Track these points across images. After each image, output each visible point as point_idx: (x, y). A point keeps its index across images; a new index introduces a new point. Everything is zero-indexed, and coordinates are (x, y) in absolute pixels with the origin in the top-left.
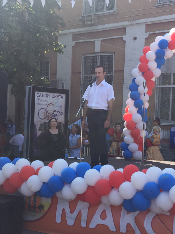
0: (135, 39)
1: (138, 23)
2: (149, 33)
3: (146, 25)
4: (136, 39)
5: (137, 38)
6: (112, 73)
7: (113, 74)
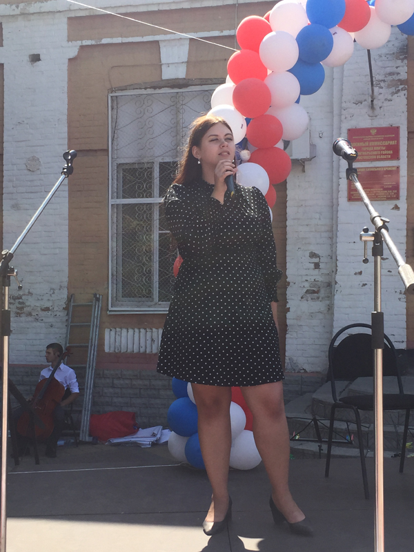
0: (36, 58)
1: (43, 10)
2: (79, 43)
3: (69, 19)
4: (39, 60)
5: (41, 57)
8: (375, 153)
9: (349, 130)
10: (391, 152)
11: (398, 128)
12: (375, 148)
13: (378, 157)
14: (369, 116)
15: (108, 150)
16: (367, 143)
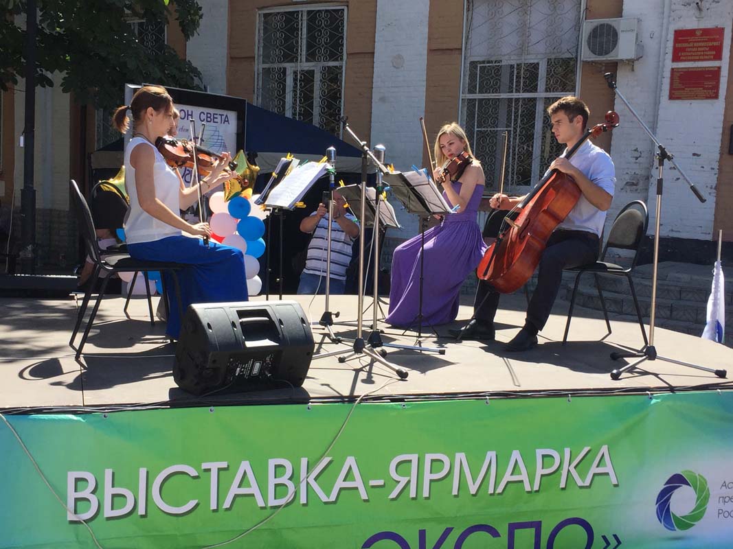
6: (342, 59)
7: (344, 62)
8: (699, 53)
9: (676, 31)
10: (714, 53)
11: (723, 29)
12: (699, 49)
13: (702, 57)
14: (696, 17)
15: (462, 49)
16: (691, 45)
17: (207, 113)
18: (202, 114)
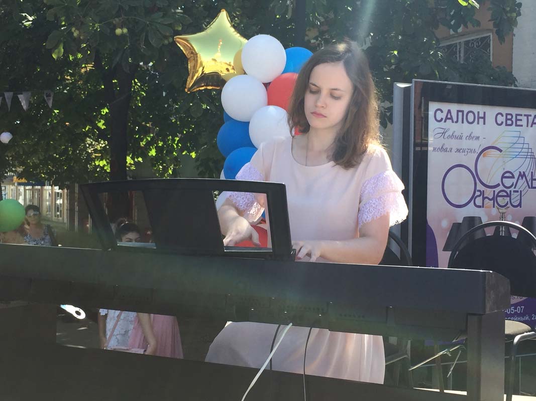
17: (507, 114)
18: (499, 116)
